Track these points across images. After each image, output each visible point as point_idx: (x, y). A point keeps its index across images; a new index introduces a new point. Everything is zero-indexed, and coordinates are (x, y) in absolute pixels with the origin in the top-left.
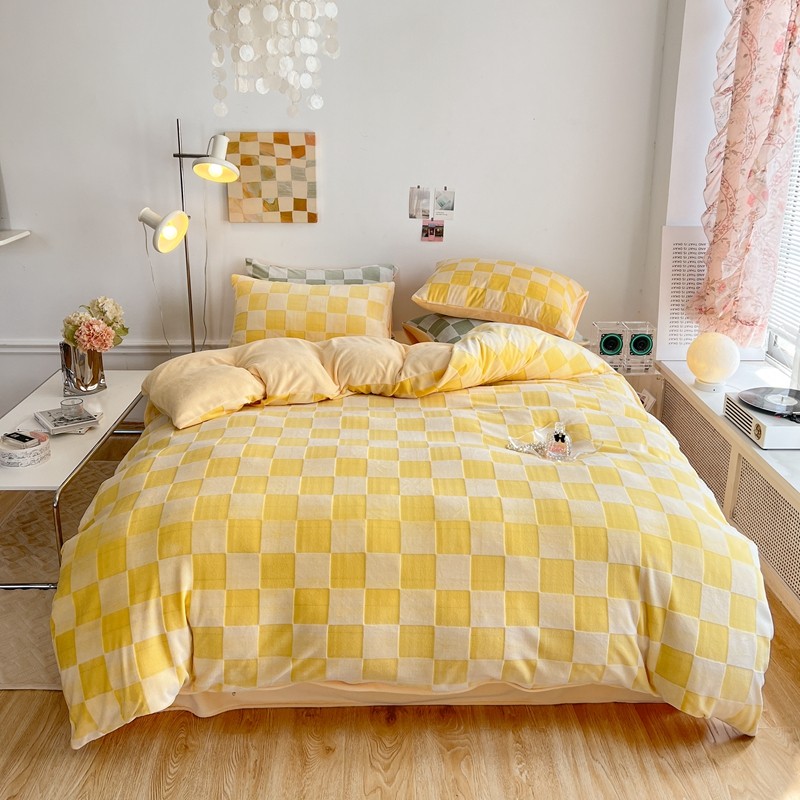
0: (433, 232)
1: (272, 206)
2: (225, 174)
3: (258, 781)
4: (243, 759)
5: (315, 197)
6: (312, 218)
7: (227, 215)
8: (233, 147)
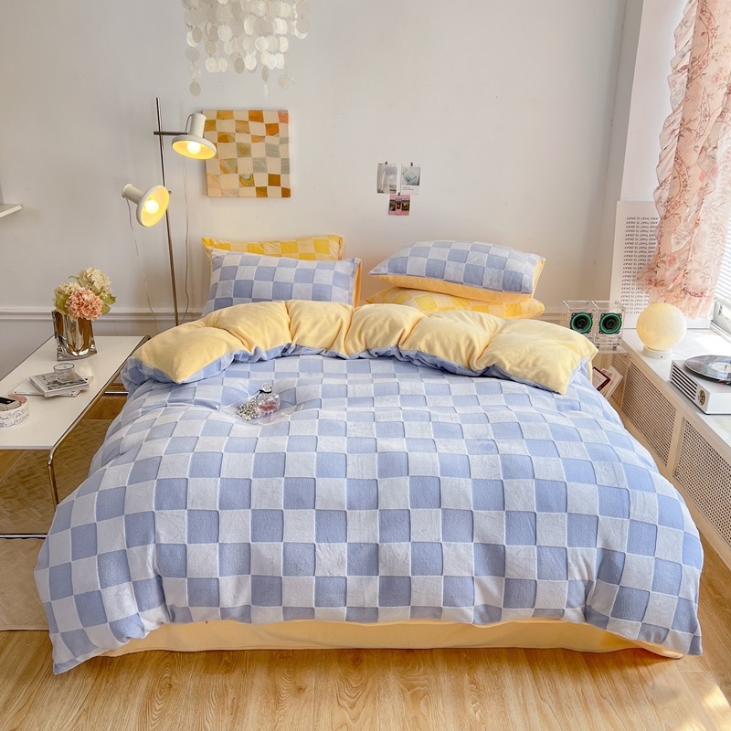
0: (400, 206)
1: (247, 181)
2: (203, 151)
3: (235, 717)
4: (222, 696)
5: (288, 173)
6: (286, 193)
7: (205, 190)
8: (210, 125)
